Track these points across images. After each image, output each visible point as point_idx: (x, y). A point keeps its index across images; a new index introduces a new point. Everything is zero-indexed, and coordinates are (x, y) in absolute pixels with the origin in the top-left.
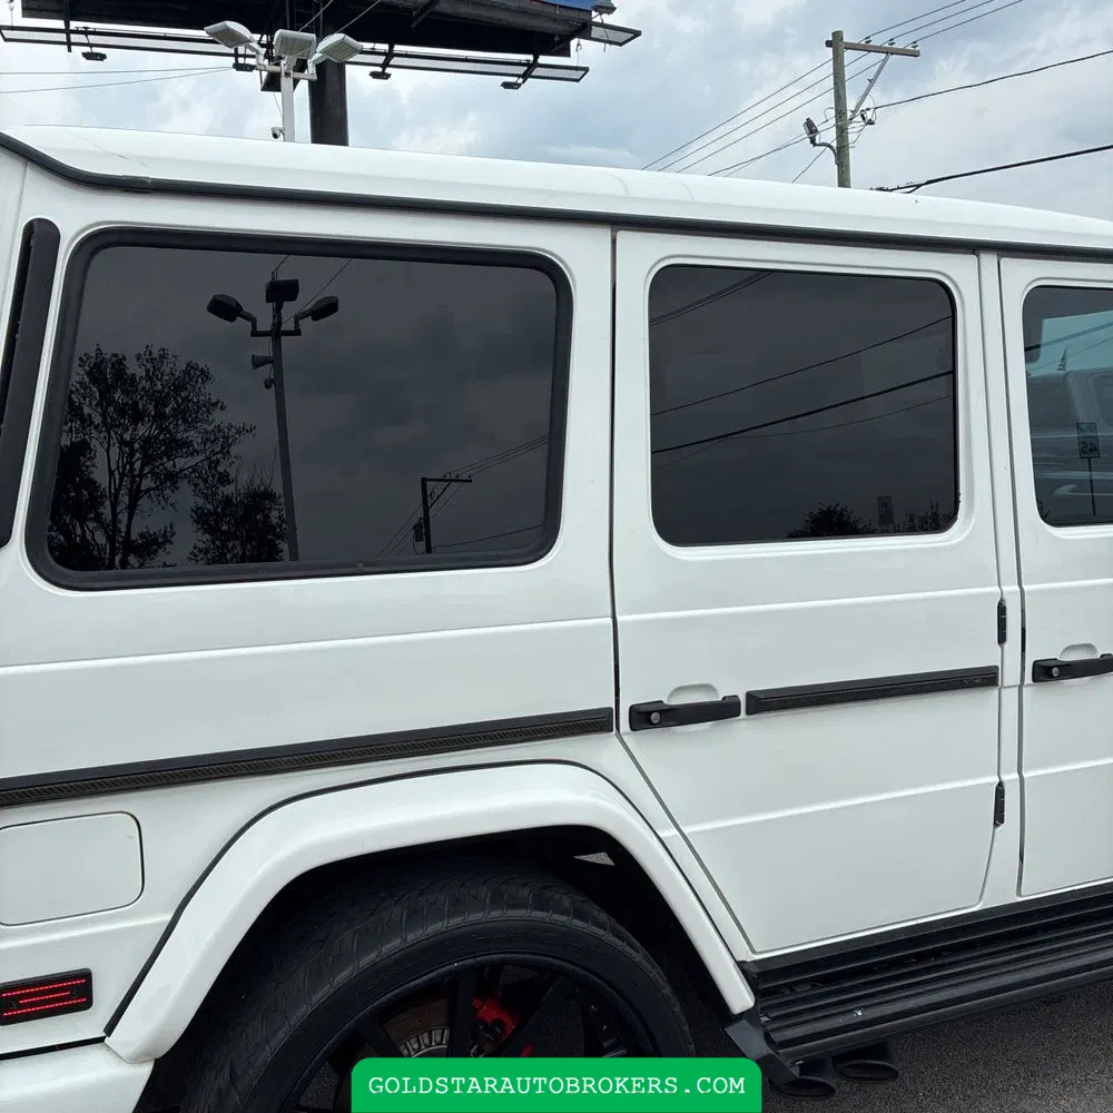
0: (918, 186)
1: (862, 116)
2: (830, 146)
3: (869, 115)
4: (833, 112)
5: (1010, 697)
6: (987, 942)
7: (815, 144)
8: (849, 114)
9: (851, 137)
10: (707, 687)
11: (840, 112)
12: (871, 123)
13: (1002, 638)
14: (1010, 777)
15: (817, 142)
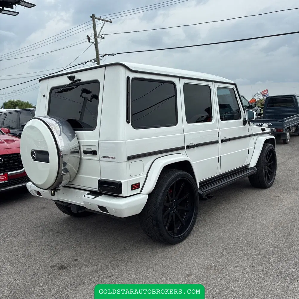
0: (115, 54)
1: (101, 36)
2: (93, 43)
3: (103, 36)
4: (93, 34)
5: (219, 144)
6: (219, 180)
7: (90, 42)
8: (97, 35)
9: (98, 41)
10: (192, 143)
11: (95, 35)
12: (103, 38)
13: (218, 136)
14: (219, 156)
15: (90, 41)
